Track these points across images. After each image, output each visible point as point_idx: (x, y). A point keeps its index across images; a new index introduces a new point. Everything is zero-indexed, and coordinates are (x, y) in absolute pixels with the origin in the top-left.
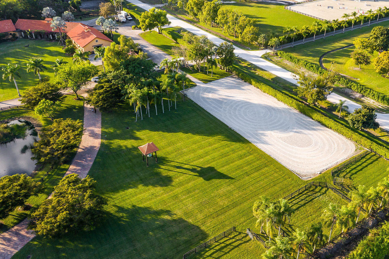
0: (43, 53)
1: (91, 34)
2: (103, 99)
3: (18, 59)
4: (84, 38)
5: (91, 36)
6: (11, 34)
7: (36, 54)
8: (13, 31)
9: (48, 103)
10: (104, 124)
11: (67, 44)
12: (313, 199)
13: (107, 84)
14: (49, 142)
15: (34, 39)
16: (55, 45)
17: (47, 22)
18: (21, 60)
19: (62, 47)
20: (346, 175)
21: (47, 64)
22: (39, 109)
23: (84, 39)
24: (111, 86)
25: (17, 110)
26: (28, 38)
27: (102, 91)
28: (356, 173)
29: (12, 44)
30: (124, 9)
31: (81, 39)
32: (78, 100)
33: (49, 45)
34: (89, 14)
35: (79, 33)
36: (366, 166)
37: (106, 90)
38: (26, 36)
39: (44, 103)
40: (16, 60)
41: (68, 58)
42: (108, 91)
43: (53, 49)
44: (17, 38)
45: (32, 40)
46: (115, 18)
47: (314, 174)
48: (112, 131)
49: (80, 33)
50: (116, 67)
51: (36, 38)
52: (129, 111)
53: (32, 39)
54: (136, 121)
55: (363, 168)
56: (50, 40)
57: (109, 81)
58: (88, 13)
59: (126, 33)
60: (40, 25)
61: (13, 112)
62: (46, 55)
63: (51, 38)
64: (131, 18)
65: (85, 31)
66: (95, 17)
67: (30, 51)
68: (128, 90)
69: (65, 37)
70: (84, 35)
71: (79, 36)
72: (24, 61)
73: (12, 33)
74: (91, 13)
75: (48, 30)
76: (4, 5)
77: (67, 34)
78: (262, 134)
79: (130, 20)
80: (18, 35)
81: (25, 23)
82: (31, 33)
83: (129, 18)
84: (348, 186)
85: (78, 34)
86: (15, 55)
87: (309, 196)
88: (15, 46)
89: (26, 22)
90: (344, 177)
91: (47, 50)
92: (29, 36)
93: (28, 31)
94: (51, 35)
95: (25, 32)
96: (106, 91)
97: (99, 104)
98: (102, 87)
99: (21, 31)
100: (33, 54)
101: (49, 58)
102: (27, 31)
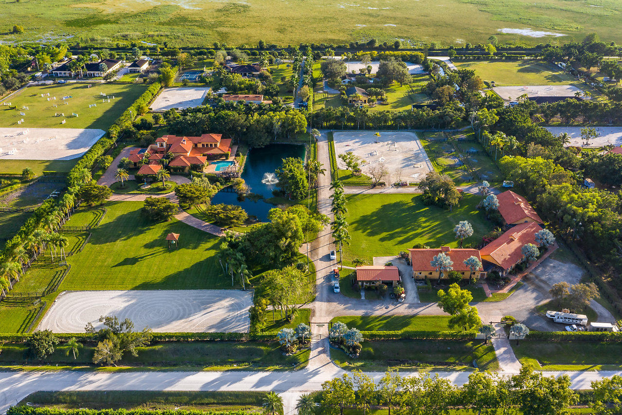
12: (48, 286)
20: (35, 311)
28: (28, 316)
36: (21, 326)
47: (59, 298)
55: (24, 323)
78: (128, 301)
84: (29, 305)
87: (52, 286)
90: (35, 309)
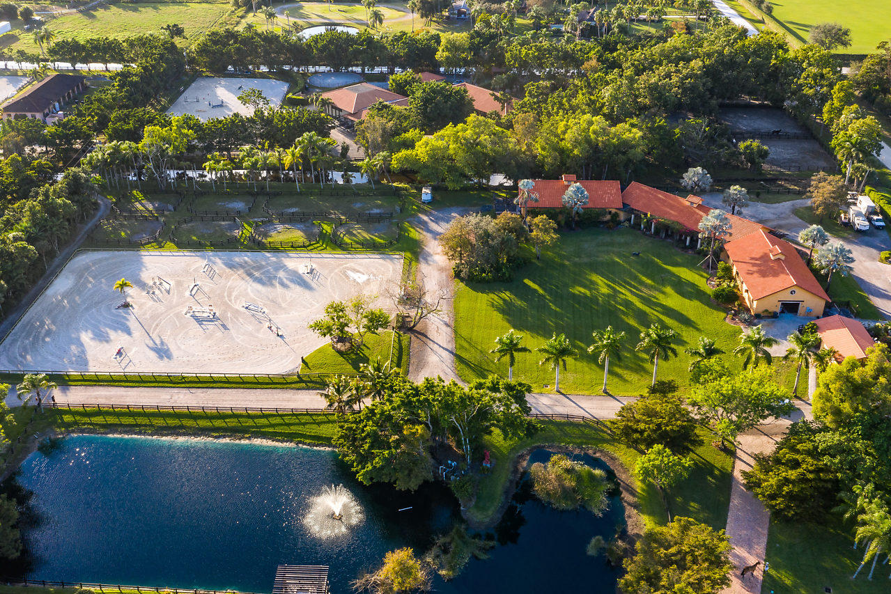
0: (663, 282)
1: (783, 272)
2: (791, 496)
3: (612, 285)
4: (763, 274)
5: (782, 276)
6: (610, 212)
7: (649, 282)
8: (617, 209)
9: (669, 459)
10: (772, 552)
11: (720, 273)
13: (809, 459)
14: (658, 577)
15: (651, 236)
16: (691, 265)
17: (688, 204)
18: (618, 288)
19: (705, 275)
21: (668, 316)
22: (646, 465)
23: (764, 276)
24: (818, 471)
25: (596, 430)
26: (640, 229)
27: (793, 474)
29: (607, 239)
30: (867, 188)
31: (756, 275)
32: (721, 450)
33: (679, 260)
34: (777, 179)
35: (753, 256)
37: (803, 474)
38: (638, 225)
39: (659, 453)
40: (609, 286)
41: (715, 312)
42: (808, 480)
43: (686, 274)
44: (619, 223)
45: (647, 235)
46: (842, 215)
48: (788, 582)
49: (758, 256)
50: (842, 421)
51: (657, 232)
52: (839, 534)
53: (648, 233)
54: (854, 577)
56: (685, 248)
57: (814, 453)
58: (774, 177)
59: (861, 267)
60: (672, 207)
61: (587, 431)
62: (668, 290)
63: (688, 244)
64: (882, 224)
65: (771, 256)
66: (789, 197)
67: (639, 267)
68: (859, 500)
69: (720, 253)
70: (765, 267)
71: (754, 265)
72: (623, 292)
73: (613, 211)
74: (781, 180)
75: (686, 223)
76: (613, 144)
77: (726, 247)
79: (878, 228)
80: (622, 216)
81: (644, 194)
82: (649, 223)
83: (877, 220)
85: (752, 259)
86: (609, 271)
88: (612, 244)
89: (646, 192)
91: (673, 274)
92: (642, 226)
93: (646, 215)
94: (688, 238)
95: (638, 217)
96: (803, 479)
97: (776, 505)
98: (796, 464)
99: (632, 211)
100: (644, 279)
101: (673, 300)
102: (643, 216)
